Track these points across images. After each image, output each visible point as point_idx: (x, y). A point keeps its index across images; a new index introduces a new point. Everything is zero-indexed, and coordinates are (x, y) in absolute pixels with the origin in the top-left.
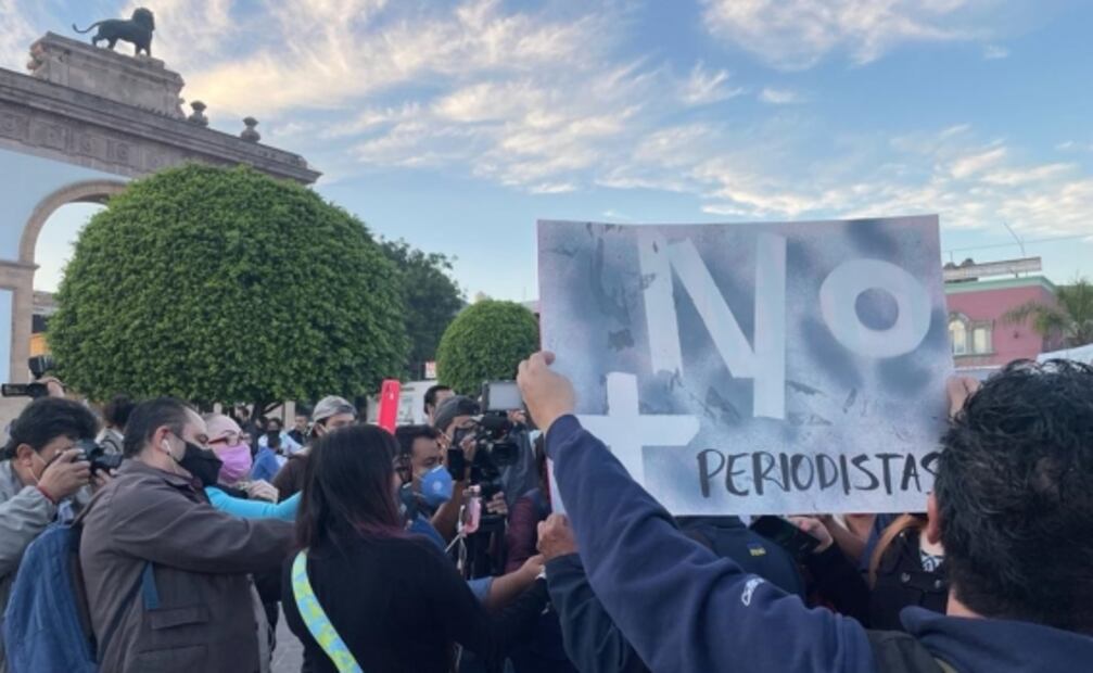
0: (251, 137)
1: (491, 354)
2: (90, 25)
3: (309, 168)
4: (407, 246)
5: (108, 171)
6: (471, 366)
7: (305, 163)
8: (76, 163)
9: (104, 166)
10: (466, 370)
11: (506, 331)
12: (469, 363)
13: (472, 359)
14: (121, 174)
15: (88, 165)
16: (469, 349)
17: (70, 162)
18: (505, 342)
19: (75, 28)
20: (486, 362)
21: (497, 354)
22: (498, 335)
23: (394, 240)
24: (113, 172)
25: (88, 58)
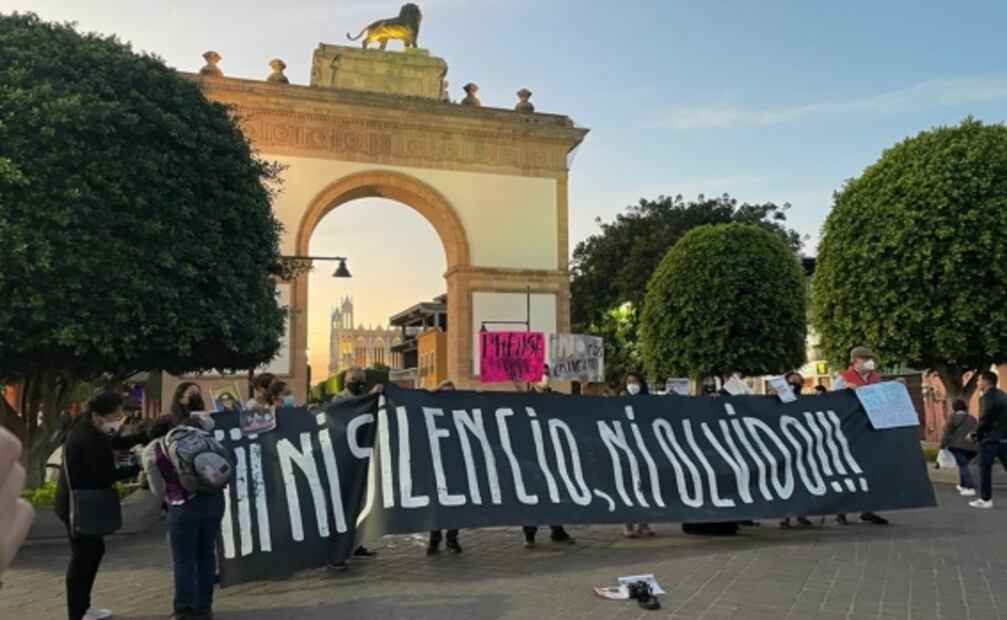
0: (526, 109)
1: (697, 300)
2: (360, 31)
3: (575, 126)
4: (734, 202)
5: (371, 162)
6: (672, 320)
7: (571, 122)
8: (343, 159)
9: (367, 157)
10: (665, 327)
11: (719, 266)
12: (670, 315)
13: (674, 310)
14: (384, 163)
15: (353, 160)
16: (668, 296)
17: (336, 159)
18: (717, 280)
19: (348, 36)
20: (689, 313)
21: (705, 299)
22: (707, 273)
23: (714, 198)
24: (376, 162)
25: (356, 59)
